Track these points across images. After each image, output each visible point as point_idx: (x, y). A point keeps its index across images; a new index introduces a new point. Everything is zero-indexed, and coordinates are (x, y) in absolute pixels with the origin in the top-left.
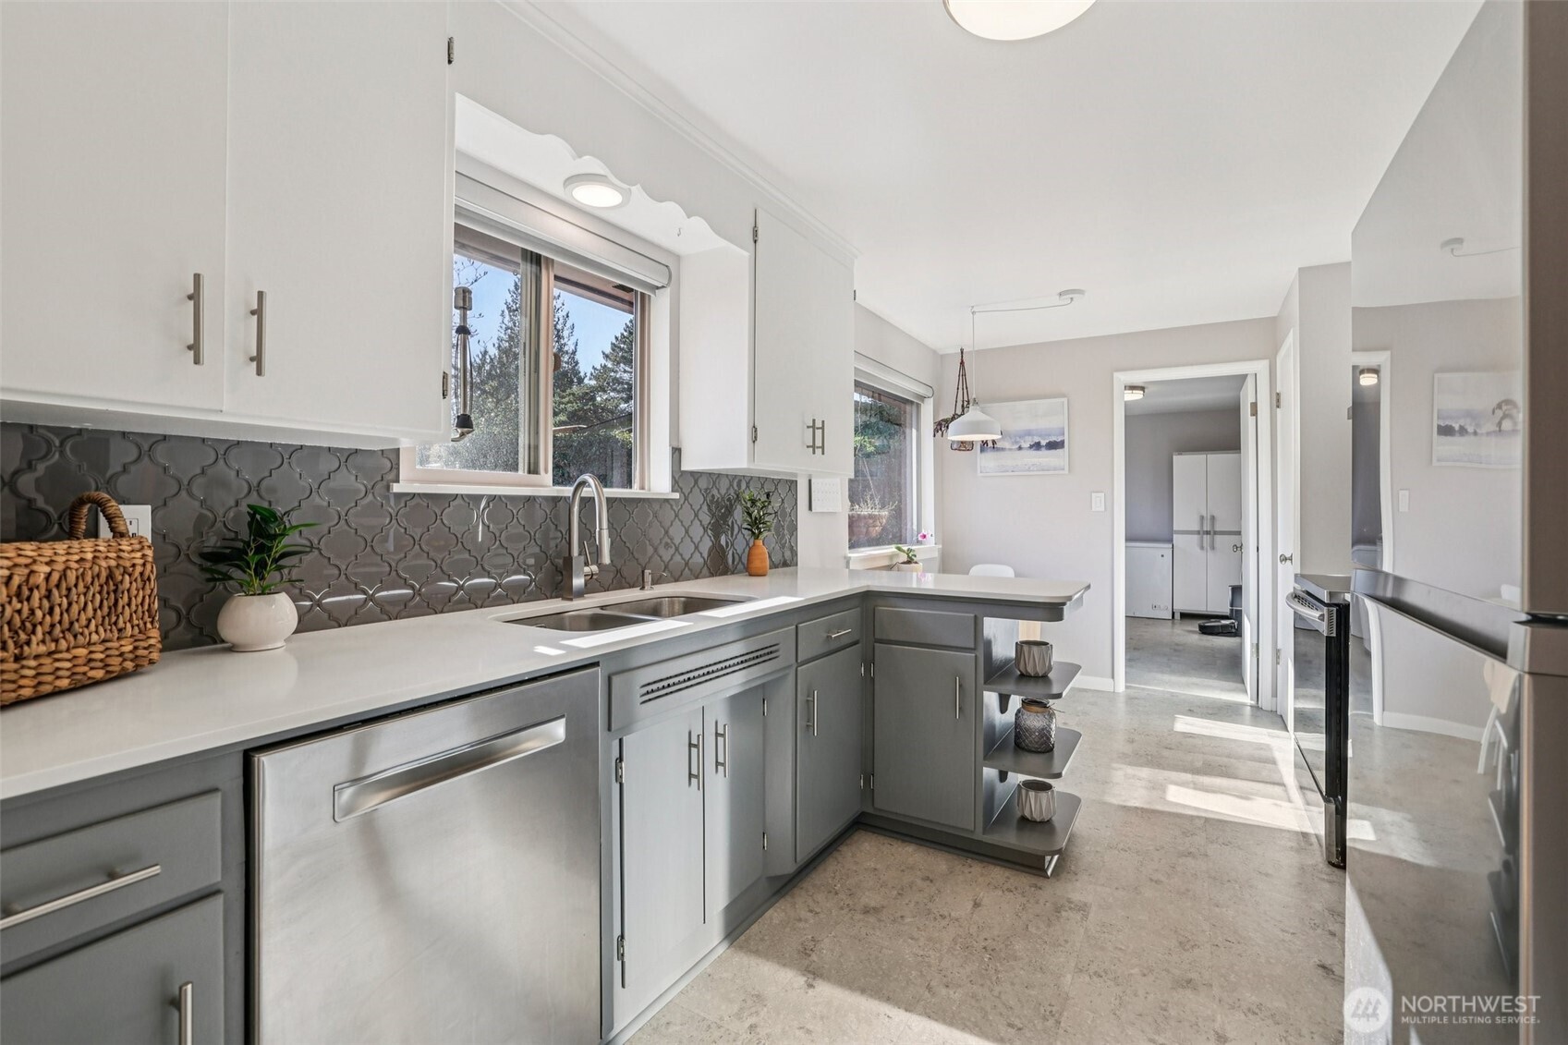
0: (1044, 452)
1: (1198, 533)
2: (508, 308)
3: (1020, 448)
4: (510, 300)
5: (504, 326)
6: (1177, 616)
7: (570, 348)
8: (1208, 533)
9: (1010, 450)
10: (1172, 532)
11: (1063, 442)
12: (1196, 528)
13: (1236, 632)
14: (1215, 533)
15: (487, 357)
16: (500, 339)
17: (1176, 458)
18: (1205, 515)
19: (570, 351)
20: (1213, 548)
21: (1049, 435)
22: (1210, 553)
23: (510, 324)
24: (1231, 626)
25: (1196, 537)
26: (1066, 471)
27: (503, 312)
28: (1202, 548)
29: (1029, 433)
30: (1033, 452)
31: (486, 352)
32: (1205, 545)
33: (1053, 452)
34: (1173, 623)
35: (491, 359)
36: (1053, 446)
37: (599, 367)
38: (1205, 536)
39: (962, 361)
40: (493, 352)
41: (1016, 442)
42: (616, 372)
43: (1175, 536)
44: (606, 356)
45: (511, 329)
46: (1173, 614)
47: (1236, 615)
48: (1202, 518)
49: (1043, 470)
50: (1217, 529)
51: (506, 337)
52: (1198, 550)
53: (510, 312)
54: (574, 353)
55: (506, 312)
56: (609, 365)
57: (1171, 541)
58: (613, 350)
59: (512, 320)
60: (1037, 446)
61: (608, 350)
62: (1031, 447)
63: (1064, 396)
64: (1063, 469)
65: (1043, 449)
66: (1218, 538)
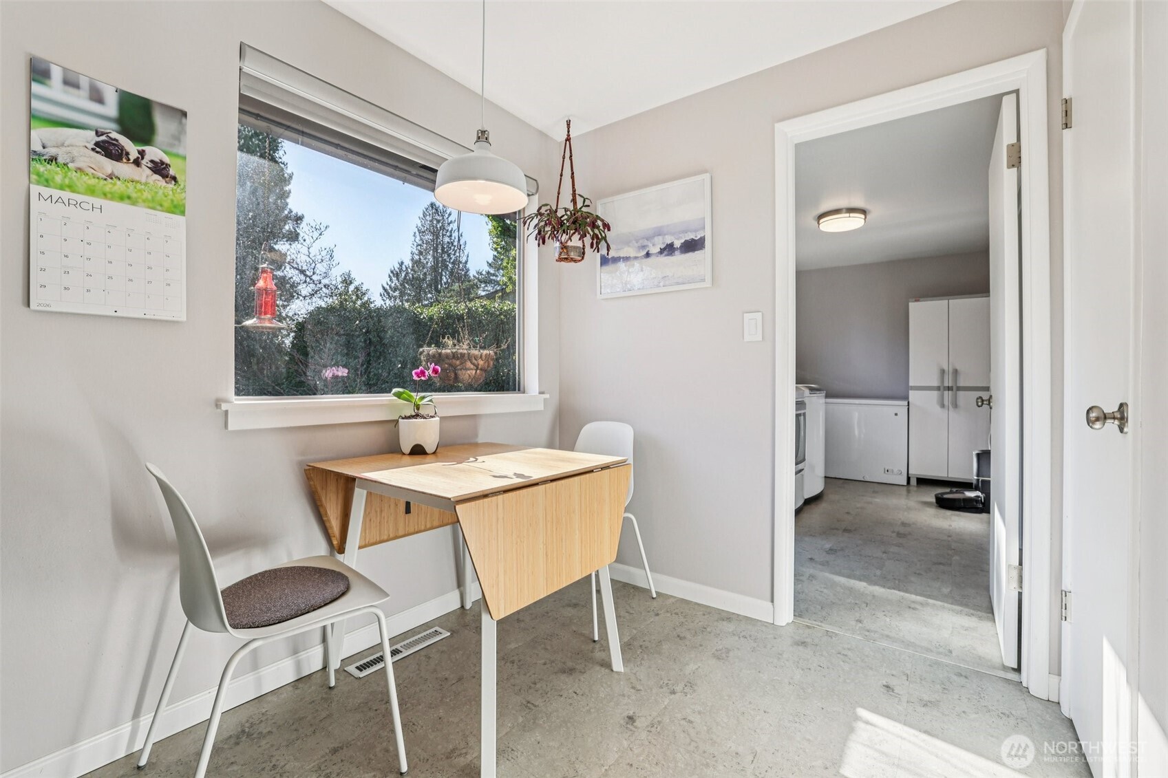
0: (678, 257)
1: (938, 388)
2: (418, 230)
3: (648, 255)
4: (420, 225)
5: (415, 244)
6: (913, 482)
7: (463, 260)
8: (949, 389)
9: (636, 258)
10: (908, 388)
11: (702, 240)
12: (936, 383)
13: (982, 507)
14: (959, 389)
15: (404, 266)
16: (412, 253)
17: (913, 306)
18: (946, 368)
19: (464, 261)
20: (955, 406)
21: (686, 232)
22: (953, 413)
23: (420, 243)
24: (976, 499)
25: (935, 394)
26: (708, 284)
27: (415, 233)
28: (943, 406)
29: (659, 232)
30: (664, 259)
31: (402, 263)
32: (946, 403)
33: (690, 255)
34: (908, 491)
35: (407, 268)
36: (692, 246)
37: (484, 273)
38: (946, 392)
39: (569, 135)
40: (408, 263)
41: (644, 247)
42: (497, 276)
43: (911, 393)
44: (490, 265)
45: (420, 245)
46: (909, 479)
47: (985, 486)
48: (943, 372)
49: (678, 284)
50: (961, 383)
51: (417, 252)
52: (938, 408)
53: (420, 233)
54: (466, 262)
55: (417, 233)
56: (492, 271)
57: (906, 398)
58: (494, 260)
59: (421, 239)
60: (669, 249)
61: (491, 260)
62: (662, 251)
63: (705, 171)
64: (703, 280)
65: (677, 253)
66: (961, 394)
